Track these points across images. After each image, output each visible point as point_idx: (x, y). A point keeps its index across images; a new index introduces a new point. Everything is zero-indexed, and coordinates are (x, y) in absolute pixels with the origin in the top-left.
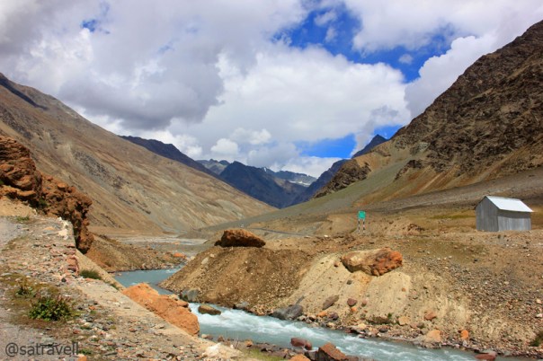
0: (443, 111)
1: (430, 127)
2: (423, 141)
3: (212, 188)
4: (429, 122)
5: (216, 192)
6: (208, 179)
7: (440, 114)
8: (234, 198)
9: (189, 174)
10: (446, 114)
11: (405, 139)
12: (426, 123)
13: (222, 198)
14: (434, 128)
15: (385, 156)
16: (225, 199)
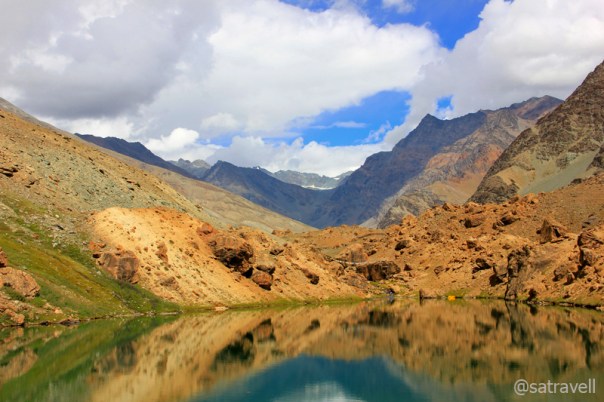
0: (589, 115)
1: (575, 134)
2: (570, 151)
3: (232, 206)
4: (573, 128)
5: (238, 211)
6: (223, 194)
7: (585, 118)
8: (262, 217)
9: (197, 188)
10: (592, 119)
11: (547, 150)
12: (570, 130)
13: (249, 218)
14: (580, 135)
15: (528, 170)
16: (252, 220)
